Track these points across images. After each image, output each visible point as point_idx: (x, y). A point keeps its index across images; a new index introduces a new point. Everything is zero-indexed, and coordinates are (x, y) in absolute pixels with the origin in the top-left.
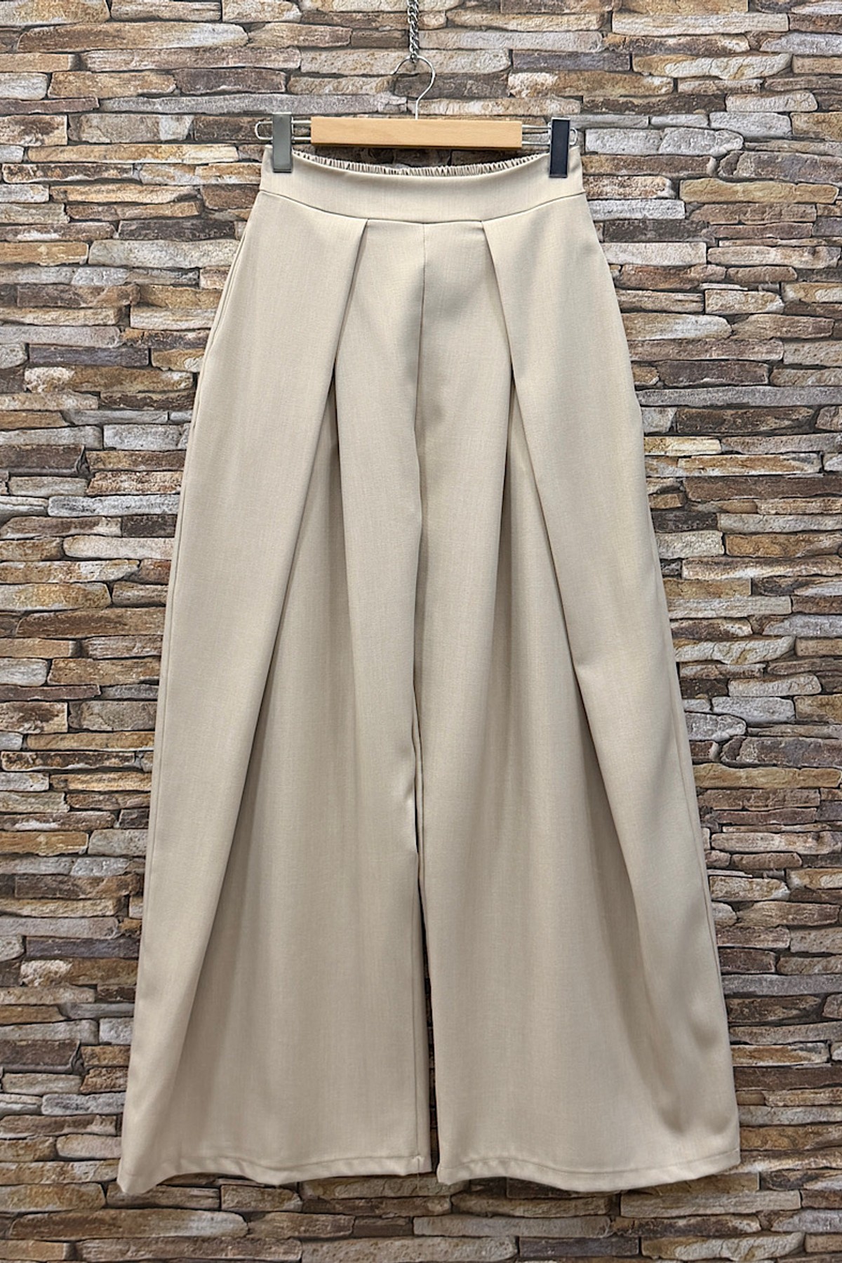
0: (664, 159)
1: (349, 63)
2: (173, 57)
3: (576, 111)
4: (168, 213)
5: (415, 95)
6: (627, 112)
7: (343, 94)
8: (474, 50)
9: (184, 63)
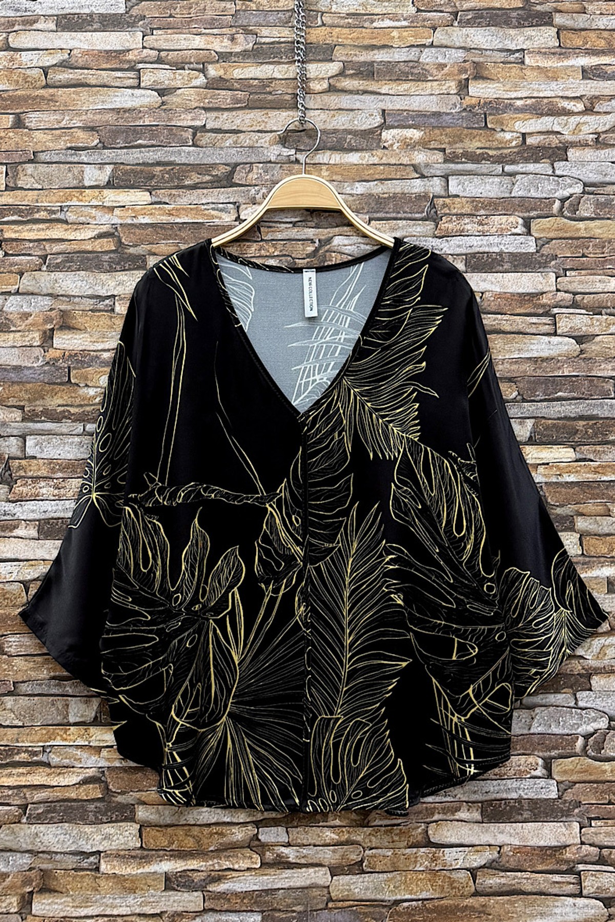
0: (516, 201)
1: (247, 121)
2: (98, 117)
3: (440, 161)
4: (89, 248)
5: (302, 148)
6: (483, 162)
7: (241, 147)
8: (352, 110)
9: (107, 121)
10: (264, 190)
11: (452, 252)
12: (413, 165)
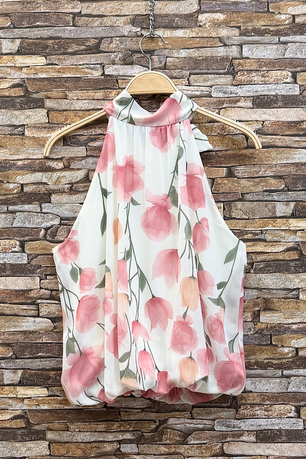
10: (120, 55)
11: (244, 95)
12: (219, 38)
